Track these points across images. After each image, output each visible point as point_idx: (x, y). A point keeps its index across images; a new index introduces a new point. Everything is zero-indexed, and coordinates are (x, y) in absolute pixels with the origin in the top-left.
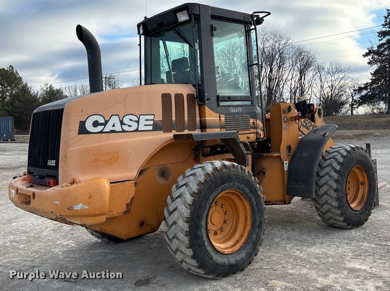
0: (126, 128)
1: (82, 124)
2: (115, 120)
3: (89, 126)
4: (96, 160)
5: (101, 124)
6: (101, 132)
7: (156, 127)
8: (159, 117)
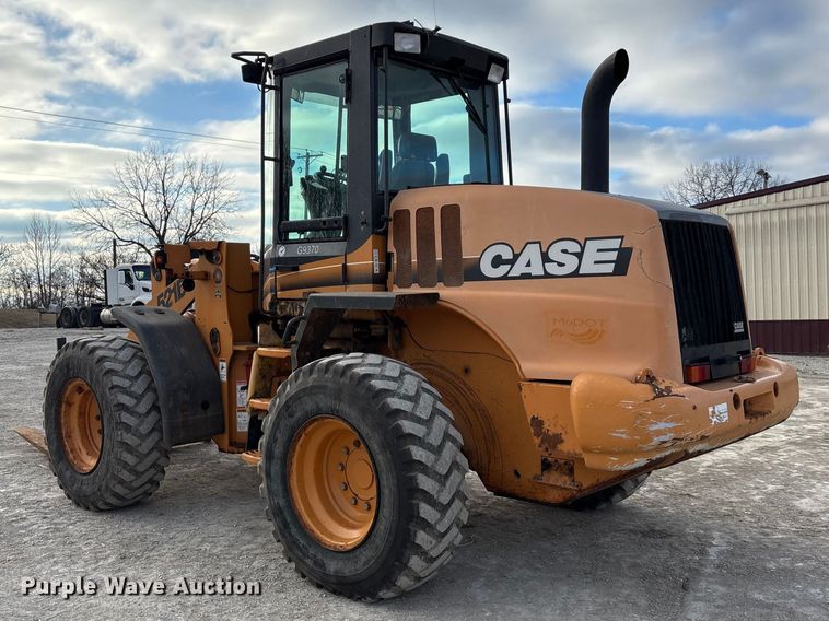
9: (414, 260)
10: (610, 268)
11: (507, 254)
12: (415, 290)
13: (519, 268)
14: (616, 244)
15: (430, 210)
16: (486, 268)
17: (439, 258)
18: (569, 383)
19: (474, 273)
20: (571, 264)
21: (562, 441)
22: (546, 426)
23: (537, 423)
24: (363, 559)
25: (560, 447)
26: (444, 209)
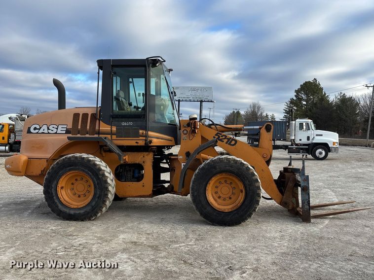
0: (50, 131)
1: (29, 128)
2: (45, 127)
3: (32, 130)
4: (33, 147)
5: (38, 129)
6: (37, 133)
7: (68, 132)
8: (70, 127)
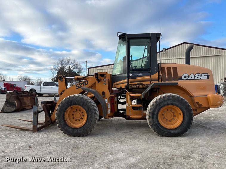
9: (167, 77)
10: (206, 78)
11: (187, 76)
12: (173, 82)
13: (190, 78)
14: (207, 74)
15: (170, 68)
16: (183, 78)
17: (173, 76)
18: (207, 96)
19: (181, 79)
20: (200, 77)
21: (202, 105)
22: (199, 103)
23: (197, 103)
24: (180, 129)
25: (202, 106)
26: (173, 67)
